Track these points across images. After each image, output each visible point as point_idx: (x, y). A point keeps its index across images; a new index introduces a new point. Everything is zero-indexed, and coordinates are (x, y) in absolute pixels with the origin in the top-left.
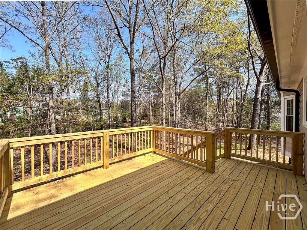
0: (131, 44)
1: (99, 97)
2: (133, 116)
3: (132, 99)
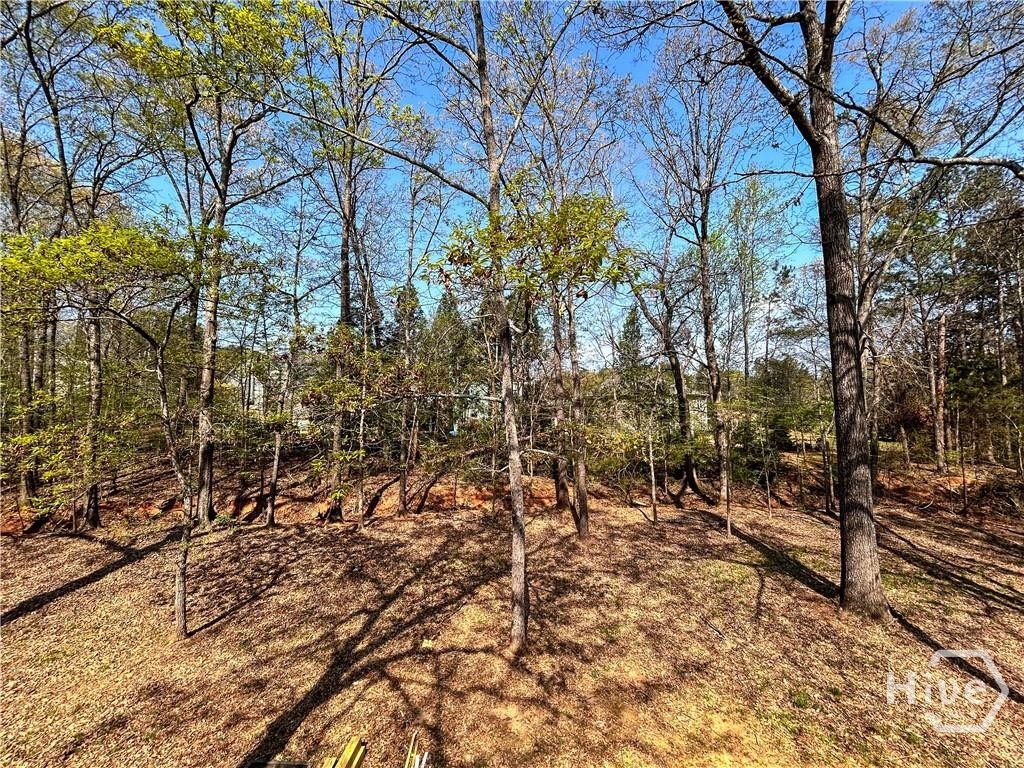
1: (675, 355)
2: (849, 429)
3: (839, 338)
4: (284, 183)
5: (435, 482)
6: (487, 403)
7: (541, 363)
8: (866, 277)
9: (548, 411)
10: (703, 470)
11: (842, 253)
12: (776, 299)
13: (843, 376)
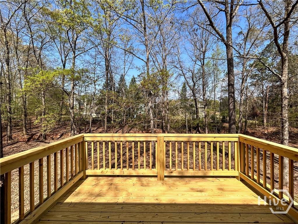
0: (227, 28)
1: (195, 96)
2: (231, 116)
3: (230, 94)
4: (90, 49)
5: (131, 130)
6: (144, 109)
7: (159, 98)
8: (244, 77)
9: (160, 111)
10: (202, 128)
11: (232, 73)
12: (224, 81)
13: (231, 103)
